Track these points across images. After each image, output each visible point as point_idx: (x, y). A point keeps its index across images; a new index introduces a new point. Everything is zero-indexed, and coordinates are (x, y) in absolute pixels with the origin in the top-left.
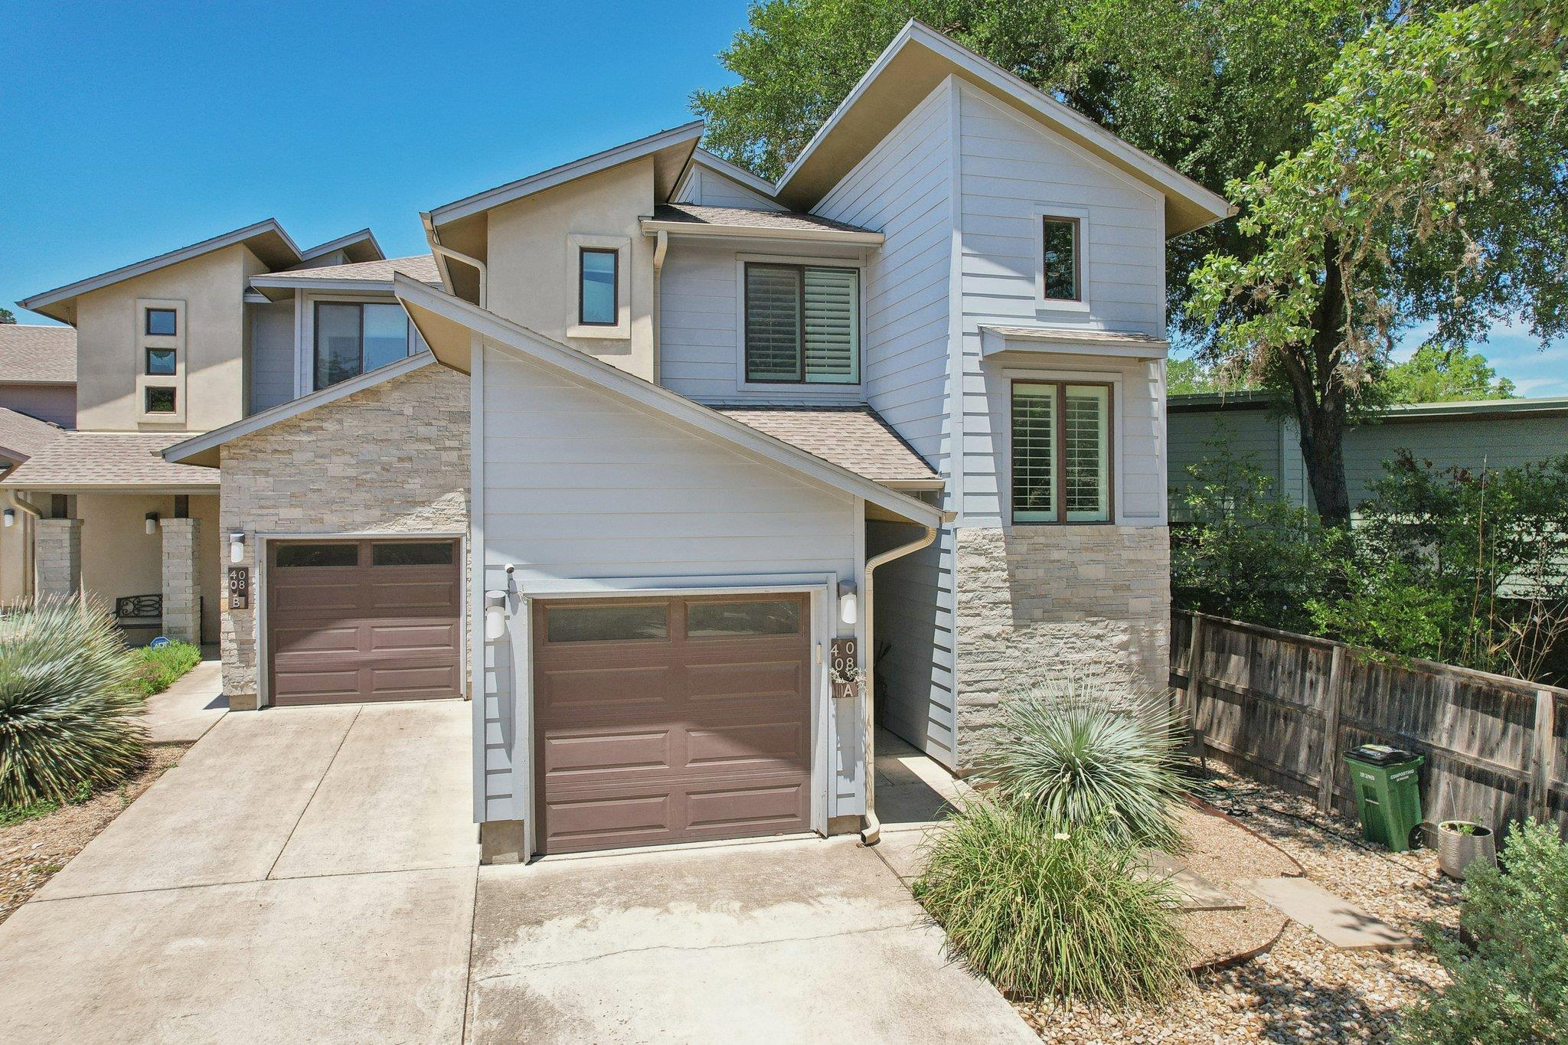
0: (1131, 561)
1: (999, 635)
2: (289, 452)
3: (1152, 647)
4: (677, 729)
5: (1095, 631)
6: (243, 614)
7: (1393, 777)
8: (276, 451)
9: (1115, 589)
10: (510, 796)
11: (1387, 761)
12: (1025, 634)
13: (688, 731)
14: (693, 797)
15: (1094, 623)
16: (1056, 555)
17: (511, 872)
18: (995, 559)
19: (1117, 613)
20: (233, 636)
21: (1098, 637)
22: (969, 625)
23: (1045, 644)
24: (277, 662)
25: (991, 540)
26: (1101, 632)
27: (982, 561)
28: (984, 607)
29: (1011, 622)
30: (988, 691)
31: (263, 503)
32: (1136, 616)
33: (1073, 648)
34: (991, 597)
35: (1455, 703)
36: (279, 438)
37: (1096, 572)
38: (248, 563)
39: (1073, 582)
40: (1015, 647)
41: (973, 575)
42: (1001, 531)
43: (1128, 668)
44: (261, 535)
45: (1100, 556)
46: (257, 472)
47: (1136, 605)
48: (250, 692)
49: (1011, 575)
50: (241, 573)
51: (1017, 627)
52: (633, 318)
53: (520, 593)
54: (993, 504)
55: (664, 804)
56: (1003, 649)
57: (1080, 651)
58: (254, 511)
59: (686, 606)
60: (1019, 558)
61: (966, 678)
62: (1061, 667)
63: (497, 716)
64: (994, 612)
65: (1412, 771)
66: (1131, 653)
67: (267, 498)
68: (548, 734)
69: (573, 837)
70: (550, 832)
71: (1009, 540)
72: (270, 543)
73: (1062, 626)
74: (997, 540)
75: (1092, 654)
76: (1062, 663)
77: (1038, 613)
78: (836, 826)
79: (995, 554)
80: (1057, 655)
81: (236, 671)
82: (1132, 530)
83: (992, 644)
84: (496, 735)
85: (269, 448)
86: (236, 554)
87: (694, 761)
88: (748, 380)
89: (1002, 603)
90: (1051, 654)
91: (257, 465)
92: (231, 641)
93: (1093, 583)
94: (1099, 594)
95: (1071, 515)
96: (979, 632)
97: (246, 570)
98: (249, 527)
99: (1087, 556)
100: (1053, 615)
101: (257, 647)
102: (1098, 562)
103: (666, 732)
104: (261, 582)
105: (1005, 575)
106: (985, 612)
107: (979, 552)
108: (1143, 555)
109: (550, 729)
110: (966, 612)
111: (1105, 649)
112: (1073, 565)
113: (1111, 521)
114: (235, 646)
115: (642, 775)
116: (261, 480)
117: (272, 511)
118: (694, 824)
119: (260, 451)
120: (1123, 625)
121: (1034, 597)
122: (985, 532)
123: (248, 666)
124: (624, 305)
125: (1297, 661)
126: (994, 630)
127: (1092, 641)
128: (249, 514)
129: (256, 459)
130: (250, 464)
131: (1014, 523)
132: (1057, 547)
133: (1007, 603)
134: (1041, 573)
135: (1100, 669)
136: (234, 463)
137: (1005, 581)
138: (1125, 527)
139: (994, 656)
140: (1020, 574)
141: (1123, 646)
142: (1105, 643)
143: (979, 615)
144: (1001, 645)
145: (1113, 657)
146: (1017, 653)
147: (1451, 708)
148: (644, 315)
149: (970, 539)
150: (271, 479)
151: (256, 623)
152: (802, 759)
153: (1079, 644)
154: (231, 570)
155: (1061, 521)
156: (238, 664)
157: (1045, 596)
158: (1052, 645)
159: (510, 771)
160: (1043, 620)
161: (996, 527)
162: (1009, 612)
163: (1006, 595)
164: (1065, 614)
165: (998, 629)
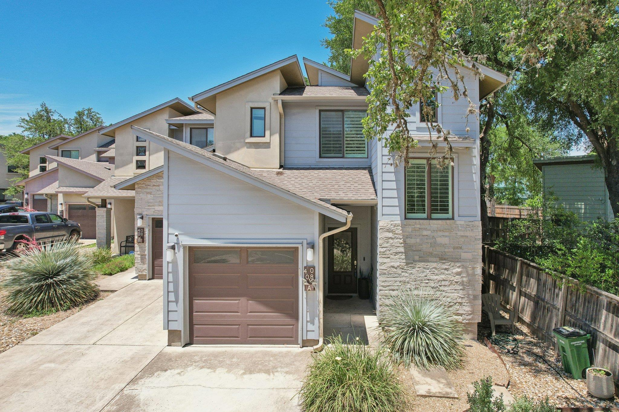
0: (462, 236)
1: (398, 266)
2: (159, 186)
3: (474, 275)
4: (243, 300)
5: (445, 266)
6: (142, 245)
7: (572, 343)
8: (154, 185)
9: (454, 248)
10: (177, 321)
11: (570, 336)
12: (411, 267)
13: (248, 300)
14: (250, 327)
15: (444, 263)
16: (425, 233)
17: (177, 349)
18: (397, 234)
19: (456, 260)
20: (139, 253)
21: (446, 269)
22: (384, 262)
23: (420, 271)
24: (156, 263)
25: (395, 226)
26: (447, 267)
27: (390, 235)
28: (391, 254)
29: (404, 261)
30: (393, 290)
31: (149, 204)
32: (465, 260)
33: (434, 273)
34: (394, 250)
35: (606, 310)
36: (155, 181)
37: (445, 241)
38: (143, 226)
39: (434, 244)
40: (406, 272)
41: (386, 241)
42: (400, 222)
43: (462, 283)
44: (148, 216)
45: (447, 234)
46: (147, 193)
47: (464, 255)
48: (145, 274)
49: (404, 241)
50: (141, 230)
51: (407, 264)
52: (271, 135)
53: (181, 244)
54: (397, 211)
55: (238, 328)
56: (400, 273)
57: (437, 275)
58: (146, 207)
59: (247, 251)
60: (407, 234)
61: (383, 284)
62: (427, 281)
63: (172, 290)
64: (396, 257)
65: (583, 341)
66: (462, 277)
67: (151, 203)
68: (194, 298)
69: (203, 338)
70: (195, 335)
71: (403, 226)
72: (153, 219)
73: (428, 264)
74: (397, 226)
75: (443, 277)
76: (428, 280)
77: (417, 258)
78: (306, 343)
79: (396, 232)
80: (426, 276)
81: (140, 265)
82: (462, 223)
83: (395, 270)
84: (172, 297)
85: (152, 184)
86: (139, 223)
87: (250, 312)
88: (320, 157)
89: (400, 253)
90: (423, 275)
91: (148, 191)
92: (138, 254)
93: (444, 245)
94: (446, 250)
95: (434, 216)
96: (389, 265)
97: (143, 229)
98: (145, 213)
99: (441, 233)
100: (423, 259)
101: (147, 257)
102: (446, 236)
103: (240, 300)
104: (149, 233)
105: (401, 241)
106: (392, 256)
107: (389, 231)
108: (468, 234)
109: (196, 296)
110: (383, 256)
111: (449, 274)
112: (433, 237)
113: (453, 218)
114: (139, 256)
115: (230, 316)
116: (149, 196)
117: (153, 207)
118: (250, 337)
119: (149, 185)
120: (458, 264)
121: (415, 251)
122: (392, 222)
123: (144, 264)
124: (268, 130)
125: (552, 284)
126: (396, 265)
127: (443, 271)
128: (145, 208)
129: (147, 188)
130: (145, 190)
131: (406, 218)
132: (426, 229)
133: (402, 253)
134: (418, 240)
135: (447, 283)
136: (140, 190)
137: (401, 243)
138: (459, 222)
139: (396, 275)
140: (408, 241)
141: (458, 274)
142: (449, 272)
143: (389, 258)
144: (399, 271)
145: (453, 278)
146: (407, 275)
147: (604, 312)
148: (276, 133)
149: (385, 225)
150: (152, 196)
151: (147, 248)
152: (294, 315)
153: (436, 272)
154: (138, 229)
155: (429, 218)
156: (140, 263)
157: (420, 251)
158: (423, 272)
159: (177, 311)
160: (420, 261)
161: (398, 220)
162: (403, 257)
163: (402, 250)
164: (430, 259)
165: (398, 264)
